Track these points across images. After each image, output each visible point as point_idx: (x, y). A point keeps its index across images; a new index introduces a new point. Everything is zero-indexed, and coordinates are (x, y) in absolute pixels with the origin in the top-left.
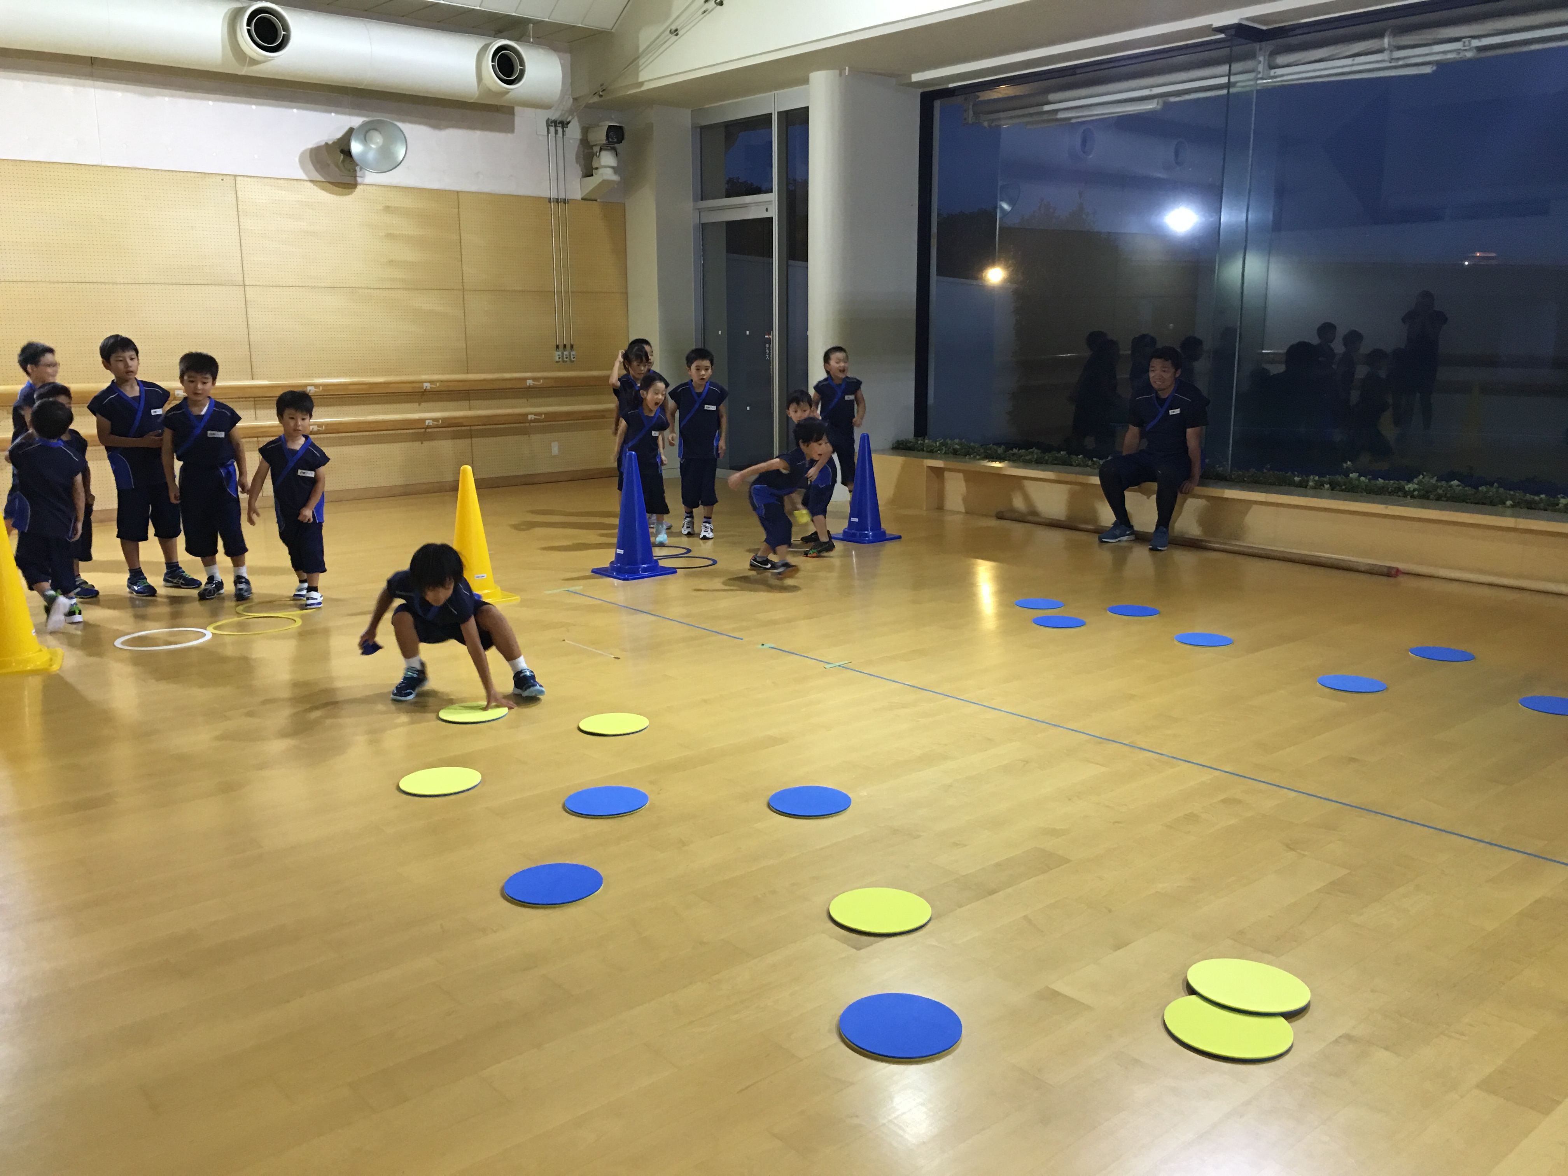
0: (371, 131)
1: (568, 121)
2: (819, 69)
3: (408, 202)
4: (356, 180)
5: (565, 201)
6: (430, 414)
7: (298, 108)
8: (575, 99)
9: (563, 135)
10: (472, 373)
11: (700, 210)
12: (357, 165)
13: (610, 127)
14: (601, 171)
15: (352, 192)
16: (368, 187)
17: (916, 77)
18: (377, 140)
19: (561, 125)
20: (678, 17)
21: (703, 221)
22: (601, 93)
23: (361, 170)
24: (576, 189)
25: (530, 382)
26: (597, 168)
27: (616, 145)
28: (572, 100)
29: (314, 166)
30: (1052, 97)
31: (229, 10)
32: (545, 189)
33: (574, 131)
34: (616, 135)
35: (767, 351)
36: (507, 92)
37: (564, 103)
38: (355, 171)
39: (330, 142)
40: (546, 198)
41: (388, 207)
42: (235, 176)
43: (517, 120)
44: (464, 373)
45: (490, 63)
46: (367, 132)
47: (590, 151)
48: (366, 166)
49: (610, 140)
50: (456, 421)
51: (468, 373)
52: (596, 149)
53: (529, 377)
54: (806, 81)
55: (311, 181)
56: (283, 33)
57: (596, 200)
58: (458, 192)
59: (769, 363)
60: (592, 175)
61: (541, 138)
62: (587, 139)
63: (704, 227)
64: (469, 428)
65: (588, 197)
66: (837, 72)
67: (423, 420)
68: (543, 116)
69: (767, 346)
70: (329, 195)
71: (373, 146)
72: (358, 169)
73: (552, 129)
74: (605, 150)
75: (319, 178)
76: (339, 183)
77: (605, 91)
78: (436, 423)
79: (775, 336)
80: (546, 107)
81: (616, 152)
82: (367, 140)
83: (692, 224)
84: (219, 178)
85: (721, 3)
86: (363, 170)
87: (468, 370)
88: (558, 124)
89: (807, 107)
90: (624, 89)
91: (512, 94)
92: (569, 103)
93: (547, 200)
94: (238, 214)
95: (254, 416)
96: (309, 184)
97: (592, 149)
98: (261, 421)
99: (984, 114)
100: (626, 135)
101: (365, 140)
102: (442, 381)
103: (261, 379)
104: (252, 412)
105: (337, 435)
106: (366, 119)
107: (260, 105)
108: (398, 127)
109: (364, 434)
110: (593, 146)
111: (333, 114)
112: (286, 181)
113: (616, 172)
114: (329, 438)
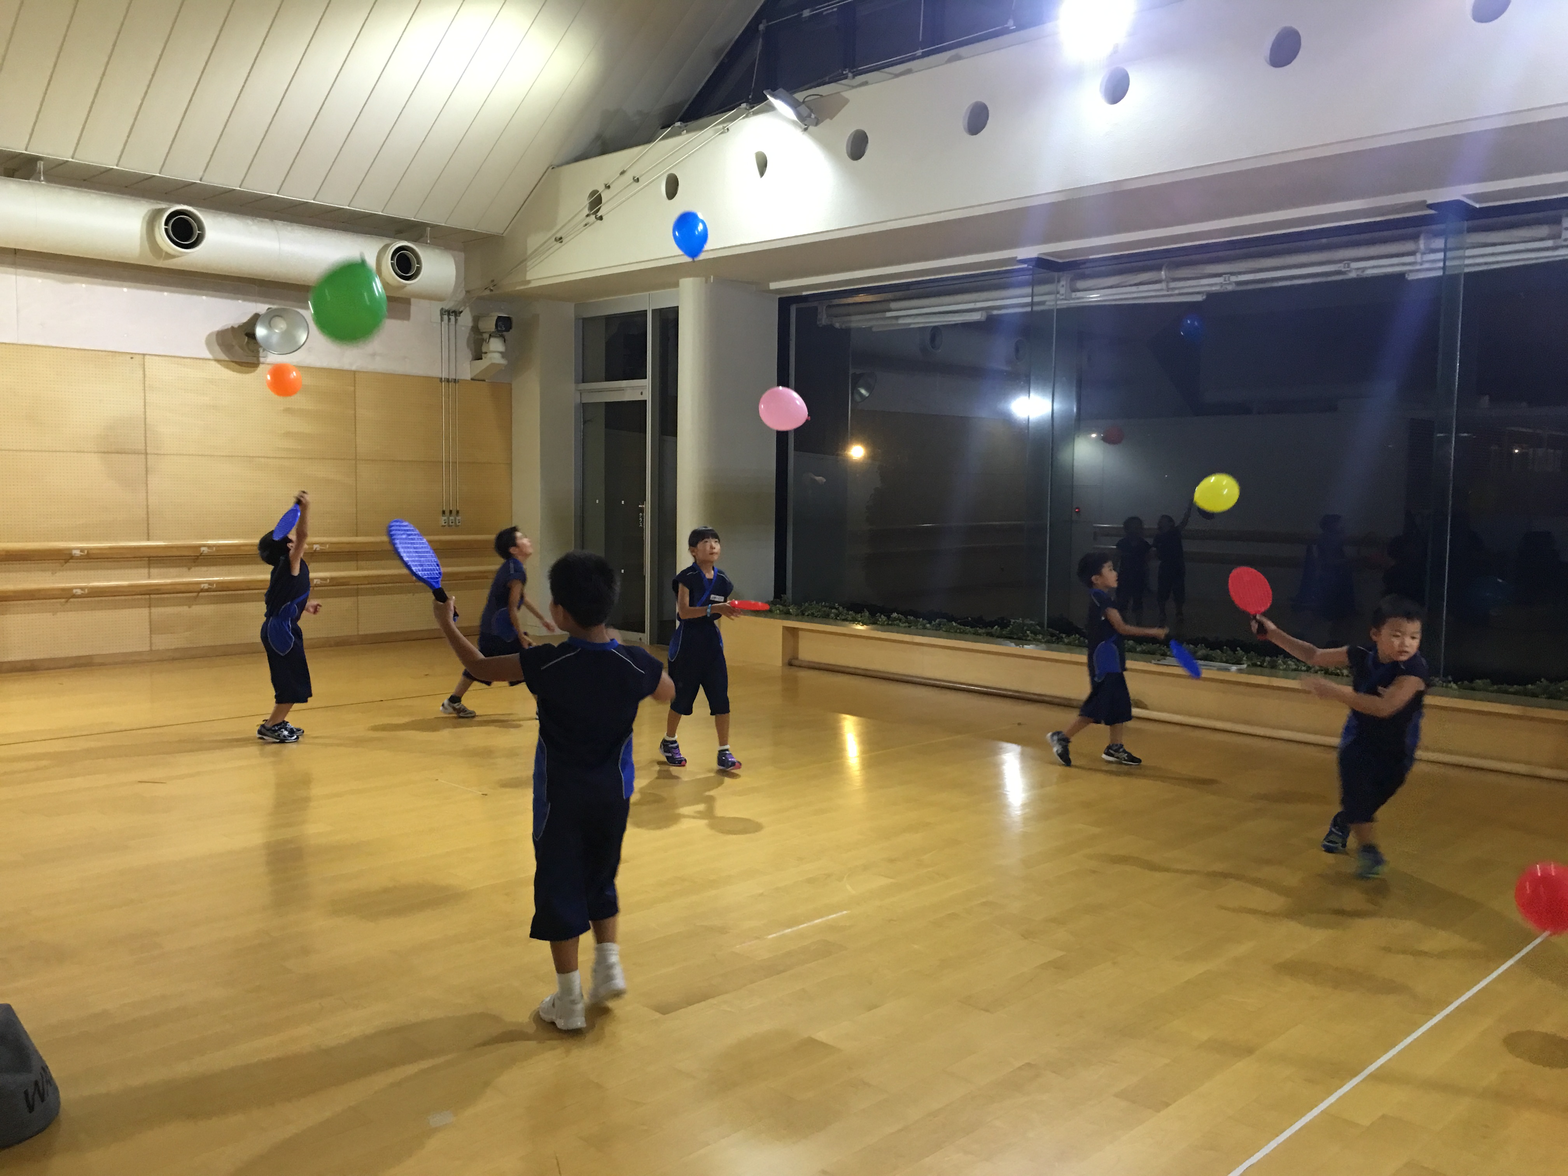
0: (277, 317)
1: (460, 310)
2: (688, 278)
3: (306, 380)
4: (258, 360)
5: (455, 381)
7: (206, 295)
8: (468, 292)
9: (456, 323)
10: (360, 536)
11: (581, 392)
12: (261, 347)
13: (499, 317)
14: (489, 355)
15: (254, 371)
16: (269, 366)
17: (774, 286)
18: (281, 326)
19: (453, 314)
20: (563, 227)
21: (584, 401)
22: (492, 288)
23: (264, 350)
24: (467, 370)
26: (486, 353)
27: (505, 333)
28: (464, 292)
29: (220, 347)
30: (893, 305)
31: (148, 211)
32: (437, 371)
33: (466, 319)
34: (504, 325)
35: (641, 519)
36: (405, 286)
37: (457, 295)
38: (258, 352)
39: (236, 326)
40: (438, 378)
42: (144, 355)
43: (413, 309)
44: (353, 536)
45: (389, 261)
46: (272, 318)
47: (480, 337)
48: (268, 348)
49: (499, 329)
50: (344, 581)
51: (357, 536)
52: (486, 336)
54: (676, 285)
55: (216, 360)
56: (198, 232)
57: (484, 381)
58: (355, 372)
59: (642, 530)
60: (481, 359)
61: (435, 326)
62: (478, 327)
63: (585, 406)
64: (356, 587)
65: (477, 378)
66: (704, 279)
68: (436, 308)
69: (641, 514)
70: (232, 373)
71: (277, 331)
72: (261, 350)
73: (446, 317)
74: (495, 337)
75: (223, 357)
76: (241, 362)
77: (495, 287)
78: (324, 582)
79: (648, 506)
80: (440, 299)
81: (504, 338)
82: (272, 326)
83: (573, 405)
84: (129, 357)
85: (601, 218)
86: (265, 352)
87: (357, 533)
88: (452, 313)
89: (678, 307)
90: (512, 285)
91: (408, 288)
92: (462, 295)
93: (439, 380)
94: (144, 390)
95: (147, 575)
96: (214, 363)
97: (482, 335)
98: (153, 579)
99: (836, 317)
100: (514, 325)
101: (270, 326)
102: (332, 543)
103: (157, 540)
104: (146, 571)
105: (227, 592)
106: (272, 307)
107: (172, 292)
108: (301, 314)
109: (254, 591)
110: (483, 333)
111: (240, 301)
112: (191, 360)
113: (503, 357)
114: (220, 595)
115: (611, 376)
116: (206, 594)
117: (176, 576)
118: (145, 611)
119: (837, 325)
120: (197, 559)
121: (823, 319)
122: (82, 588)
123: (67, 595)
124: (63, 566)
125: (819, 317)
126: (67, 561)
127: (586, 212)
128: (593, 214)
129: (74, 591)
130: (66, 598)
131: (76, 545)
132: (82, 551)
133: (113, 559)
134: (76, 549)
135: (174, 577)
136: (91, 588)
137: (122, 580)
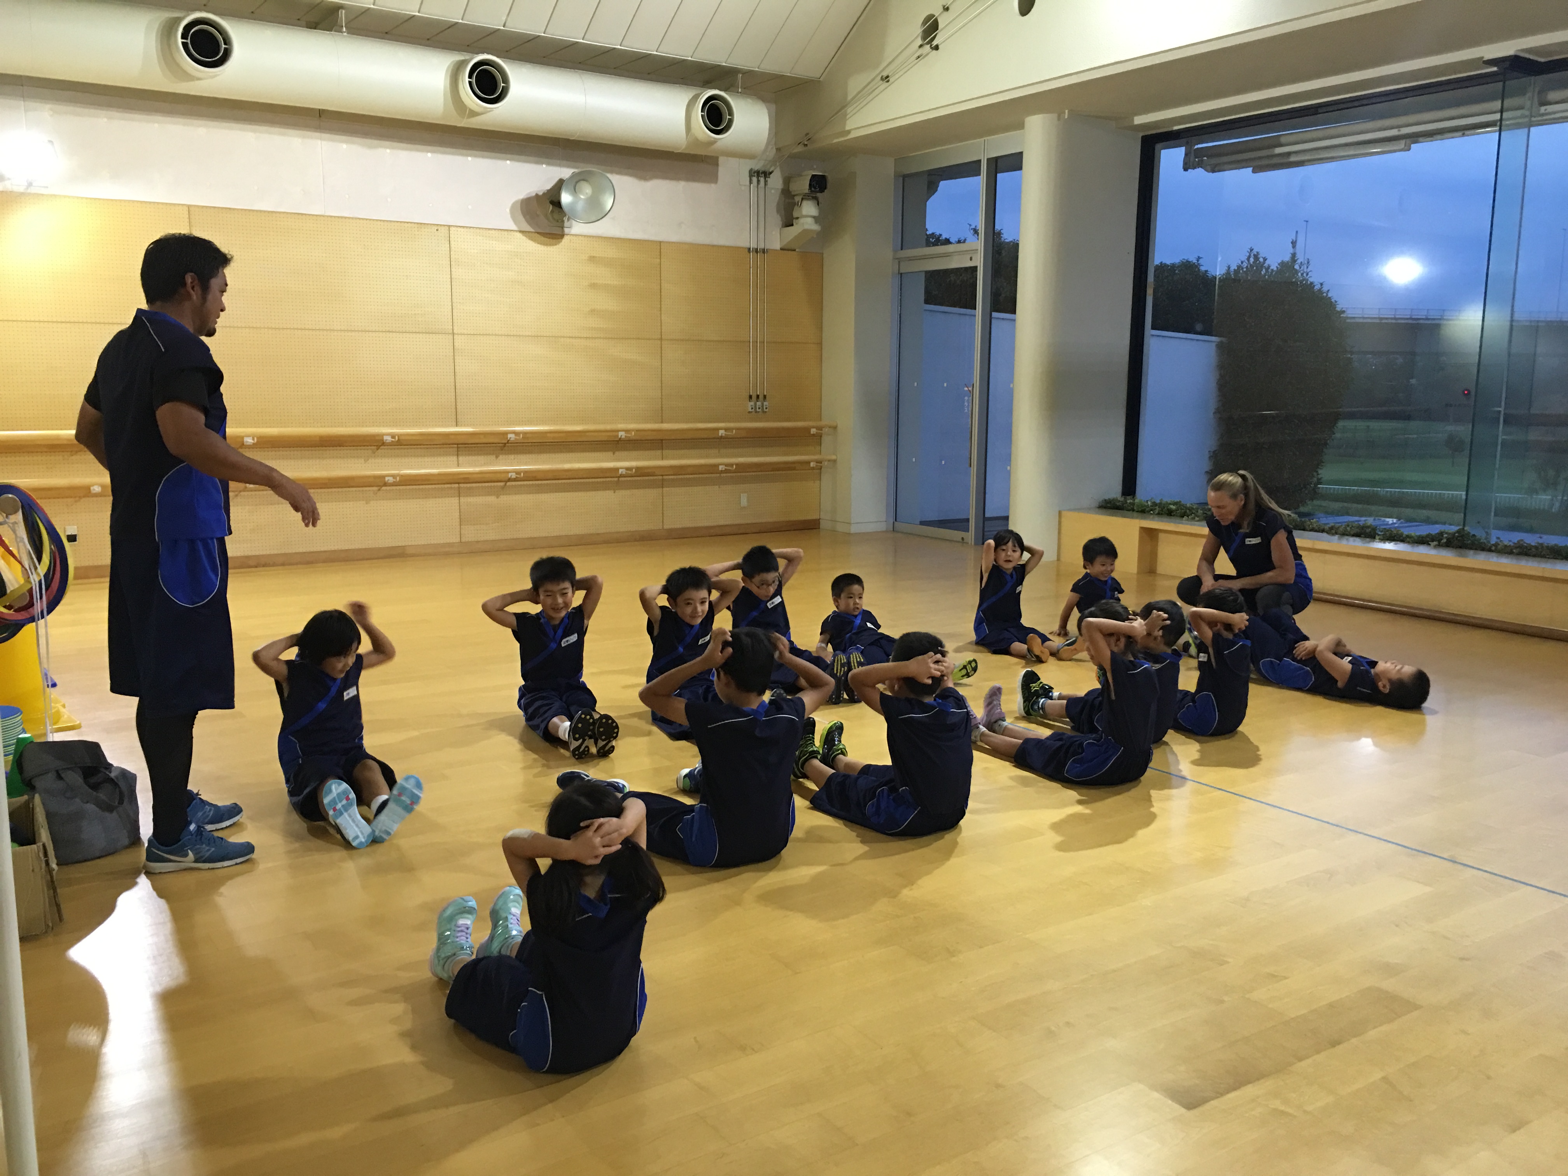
0: (582, 182)
1: (771, 171)
2: (1034, 113)
3: (611, 252)
4: (563, 231)
5: (764, 251)
6: (623, 463)
7: (511, 160)
8: (778, 150)
9: (765, 185)
10: (666, 423)
11: (899, 261)
12: (566, 215)
13: (813, 176)
14: (802, 220)
15: (559, 242)
16: (574, 238)
17: (1139, 120)
18: (586, 190)
19: (763, 175)
20: (890, 63)
21: (901, 271)
22: (805, 143)
23: (569, 219)
24: (775, 239)
25: (722, 433)
26: (797, 218)
27: (819, 195)
28: (774, 150)
29: (524, 217)
31: (451, 63)
32: (745, 239)
33: (776, 181)
34: (819, 184)
35: (967, 404)
36: (715, 141)
37: (768, 154)
38: (563, 221)
39: (541, 193)
40: (746, 247)
41: (594, 257)
42: (449, 226)
43: (721, 170)
44: (658, 423)
45: (700, 113)
46: (577, 182)
47: (791, 201)
48: (573, 217)
49: (813, 190)
50: (649, 471)
51: (662, 422)
52: (798, 199)
53: (721, 427)
54: (1021, 126)
55: (520, 232)
56: (502, 85)
57: (795, 250)
58: (660, 242)
59: (969, 416)
60: (792, 225)
61: (743, 188)
62: (789, 189)
63: (902, 276)
64: (660, 477)
65: (788, 247)
66: (1055, 116)
67: (617, 469)
68: (748, 165)
69: (967, 399)
70: (536, 245)
71: (582, 197)
72: (565, 219)
73: (755, 179)
74: (807, 199)
75: (529, 228)
76: (547, 234)
77: (809, 142)
78: (630, 472)
79: (975, 388)
80: (750, 157)
81: (818, 200)
82: (577, 191)
83: (889, 275)
84: (434, 228)
85: (937, 48)
86: (570, 221)
87: (662, 420)
88: (761, 175)
89: (1021, 153)
90: (830, 138)
91: (718, 144)
92: (772, 153)
93: (747, 250)
94: (450, 262)
95: (456, 463)
96: (519, 235)
97: (794, 199)
98: (462, 467)
99: (1208, 157)
100: (829, 184)
101: (575, 190)
102: (638, 431)
103: (465, 426)
104: (454, 458)
105: (534, 482)
106: (576, 170)
107: (476, 156)
108: (608, 178)
109: (560, 481)
110: (794, 196)
111: (544, 166)
112: (497, 232)
113: (816, 222)
114: (527, 485)
116: (513, 483)
117: (485, 464)
118: (455, 500)
120: (504, 446)
122: (394, 476)
123: (379, 483)
124: (375, 453)
126: (378, 447)
127: (919, 42)
128: (928, 43)
129: (387, 479)
130: (379, 486)
131: (387, 431)
132: (393, 437)
133: (422, 446)
134: (388, 434)
135: (481, 466)
136: (402, 476)
137: (432, 468)
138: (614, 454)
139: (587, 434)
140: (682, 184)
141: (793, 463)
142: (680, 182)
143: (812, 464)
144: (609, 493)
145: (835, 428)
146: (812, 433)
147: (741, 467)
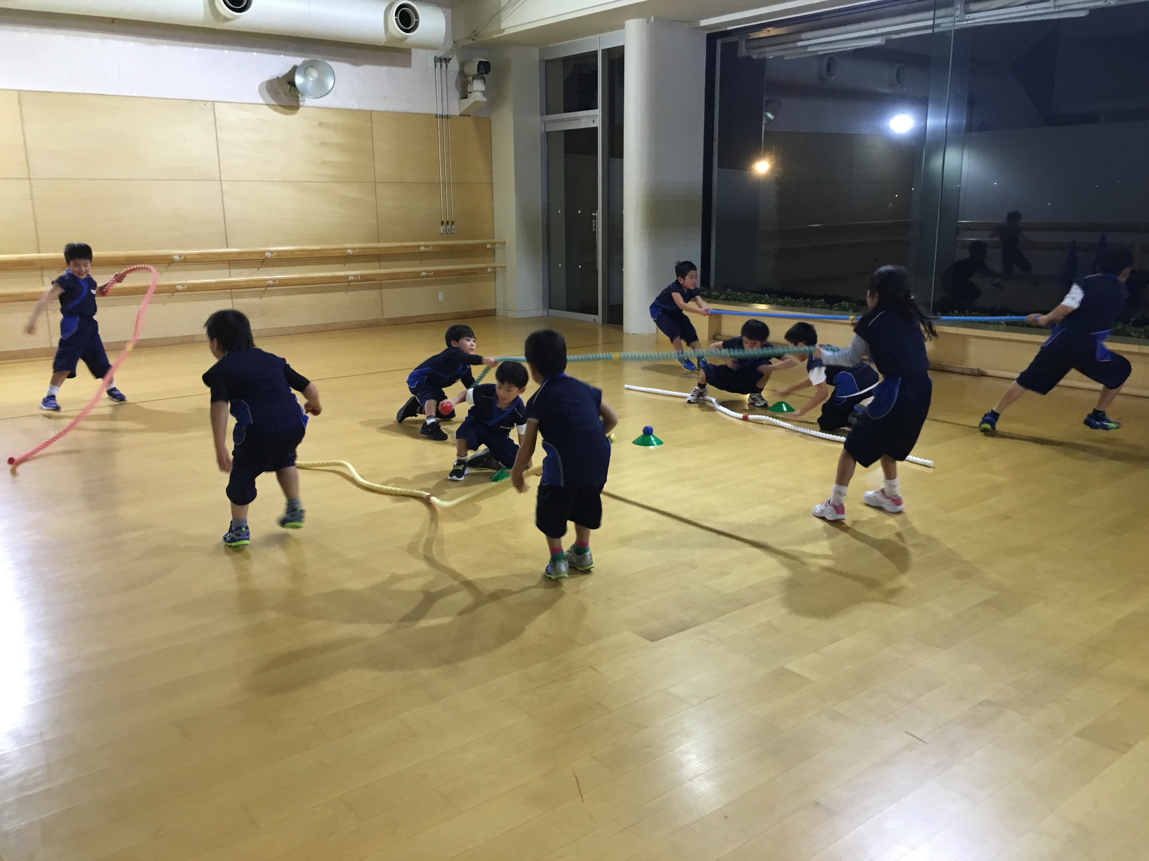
0: (310, 68)
1: (450, 58)
2: (631, 18)
3: (336, 119)
4: (298, 104)
5: (447, 117)
6: (352, 272)
7: (257, 52)
8: (455, 42)
9: (446, 69)
10: (381, 242)
11: (545, 123)
12: (299, 92)
13: (480, 62)
14: (473, 94)
15: (296, 112)
16: (307, 109)
17: (704, 23)
18: (314, 74)
19: (444, 61)
21: (547, 130)
22: (473, 38)
23: (302, 95)
24: (455, 108)
25: (422, 249)
26: (471, 92)
27: (485, 76)
28: (452, 43)
29: (269, 94)
30: (804, 36)
32: (434, 108)
33: (454, 65)
34: (484, 68)
35: (594, 225)
36: (405, 38)
37: (447, 45)
38: (298, 97)
39: (280, 76)
40: (434, 114)
41: (322, 122)
42: (213, 102)
43: (413, 58)
44: (375, 242)
45: (394, 17)
46: (307, 68)
47: (466, 80)
48: (306, 93)
49: (480, 71)
50: (370, 277)
51: (379, 242)
52: (470, 78)
53: (422, 245)
54: (622, 27)
55: (267, 105)
57: (470, 116)
58: (371, 111)
59: (595, 233)
60: (467, 98)
61: (430, 71)
62: (463, 71)
63: (548, 134)
64: (379, 282)
65: (465, 114)
66: (645, 20)
67: (347, 277)
68: (431, 55)
69: (594, 221)
70: (279, 115)
71: (311, 79)
72: (300, 95)
73: (438, 64)
74: (477, 79)
75: (274, 102)
76: (287, 106)
77: (476, 37)
78: (357, 278)
79: (599, 214)
80: (434, 48)
81: (485, 80)
82: (307, 74)
83: (539, 133)
84: (203, 103)
86: (303, 96)
87: (378, 240)
89: (623, 46)
90: (490, 34)
91: (408, 41)
92: (450, 45)
93: (435, 117)
94: (216, 130)
95: (228, 274)
96: (266, 107)
97: (467, 78)
98: (233, 277)
99: (753, 49)
100: (491, 68)
101: (305, 74)
102: (360, 248)
103: (233, 247)
104: (227, 271)
105: (287, 287)
106: (306, 59)
107: (231, 50)
108: (329, 65)
109: (306, 286)
110: (468, 76)
111: (282, 56)
112: (249, 105)
113: (484, 96)
114: (282, 289)
115: (568, 109)
116: (272, 288)
117: (250, 275)
119: (755, 57)
120: (264, 262)
121: (743, 52)
122: (182, 285)
123: (172, 290)
124: (167, 268)
125: (739, 49)
126: (170, 264)
129: (178, 287)
130: (172, 292)
131: (176, 252)
132: (180, 256)
133: (203, 263)
134: (176, 255)
135: (248, 276)
136: (188, 285)
137: (211, 279)
138: (344, 265)
139: (325, 251)
140: (385, 69)
141: (475, 269)
142: (384, 66)
143: (489, 270)
144: (342, 294)
145: (504, 243)
146: (488, 247)
147: (437, 273)
